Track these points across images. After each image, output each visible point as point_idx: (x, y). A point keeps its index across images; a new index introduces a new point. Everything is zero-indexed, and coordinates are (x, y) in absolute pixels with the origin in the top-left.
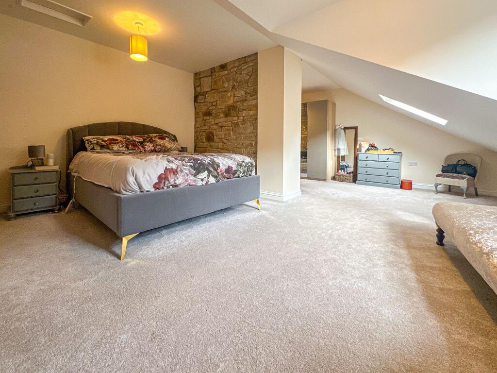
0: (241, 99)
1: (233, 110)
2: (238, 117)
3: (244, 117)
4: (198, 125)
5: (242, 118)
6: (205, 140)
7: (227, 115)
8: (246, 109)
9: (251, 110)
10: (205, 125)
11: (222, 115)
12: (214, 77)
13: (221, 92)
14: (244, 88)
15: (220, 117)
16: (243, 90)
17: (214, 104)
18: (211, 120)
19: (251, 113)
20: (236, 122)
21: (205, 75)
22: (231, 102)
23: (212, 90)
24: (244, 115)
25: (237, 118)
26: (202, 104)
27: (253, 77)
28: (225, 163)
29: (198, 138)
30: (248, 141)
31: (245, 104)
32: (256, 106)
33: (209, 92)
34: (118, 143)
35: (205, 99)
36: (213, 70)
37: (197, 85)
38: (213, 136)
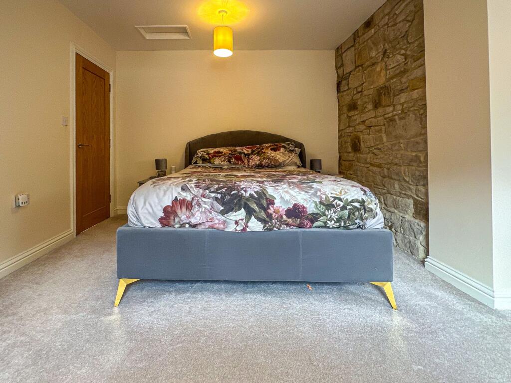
0: (398, 72)
1: (385, 94)
2: (394, 106)
3: (402, 104)
4: (342, 127)
5: (399, 107)
6: (350, 150)
7: (377, 105)
8: (407, 88)
9: (414, 90)
10: (349, 126)
11: (370, 107)
12: (357, 45)
13: (369, 67)
14: (401, 49)
15: (367, 110)
16: (399, 54)
17: (359, 90)
18: (357, 117)
19: (415, 94)
20: (390, 115)
21: (347, 47)
22: (381, 81)
23: (357, 67)
24: (402, 100)
25: (391, 109)
26: (345, 93)
27: (416, 22)
28: (287, 197)
29: (342, 146)
30: (412, 151)
31: (404, 80)
32: (423, 79)
33: (353, 73)
34: (220, 156)
35: (348, 85)
36: (356, 35)
37: (339, 66)
38: (359, 143)
